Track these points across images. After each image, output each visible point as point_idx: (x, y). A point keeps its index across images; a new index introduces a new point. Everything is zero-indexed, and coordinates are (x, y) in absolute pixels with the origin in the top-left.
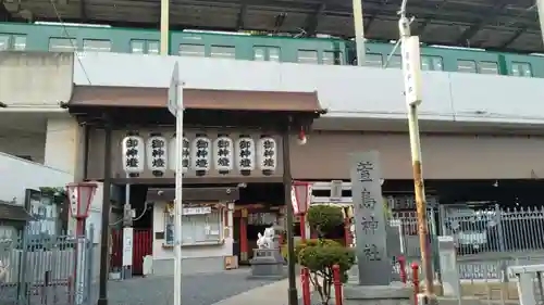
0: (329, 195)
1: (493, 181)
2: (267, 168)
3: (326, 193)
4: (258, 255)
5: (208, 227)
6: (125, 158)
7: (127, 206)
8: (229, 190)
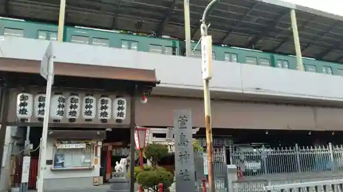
0: (165, 137)
1: (265, 130)
2: (119, 118)
3: (163, 136)
4: (115, 176)
5: (83, 157)
6: (18, 108)
7: (27, 142)
8: (98, 132)
